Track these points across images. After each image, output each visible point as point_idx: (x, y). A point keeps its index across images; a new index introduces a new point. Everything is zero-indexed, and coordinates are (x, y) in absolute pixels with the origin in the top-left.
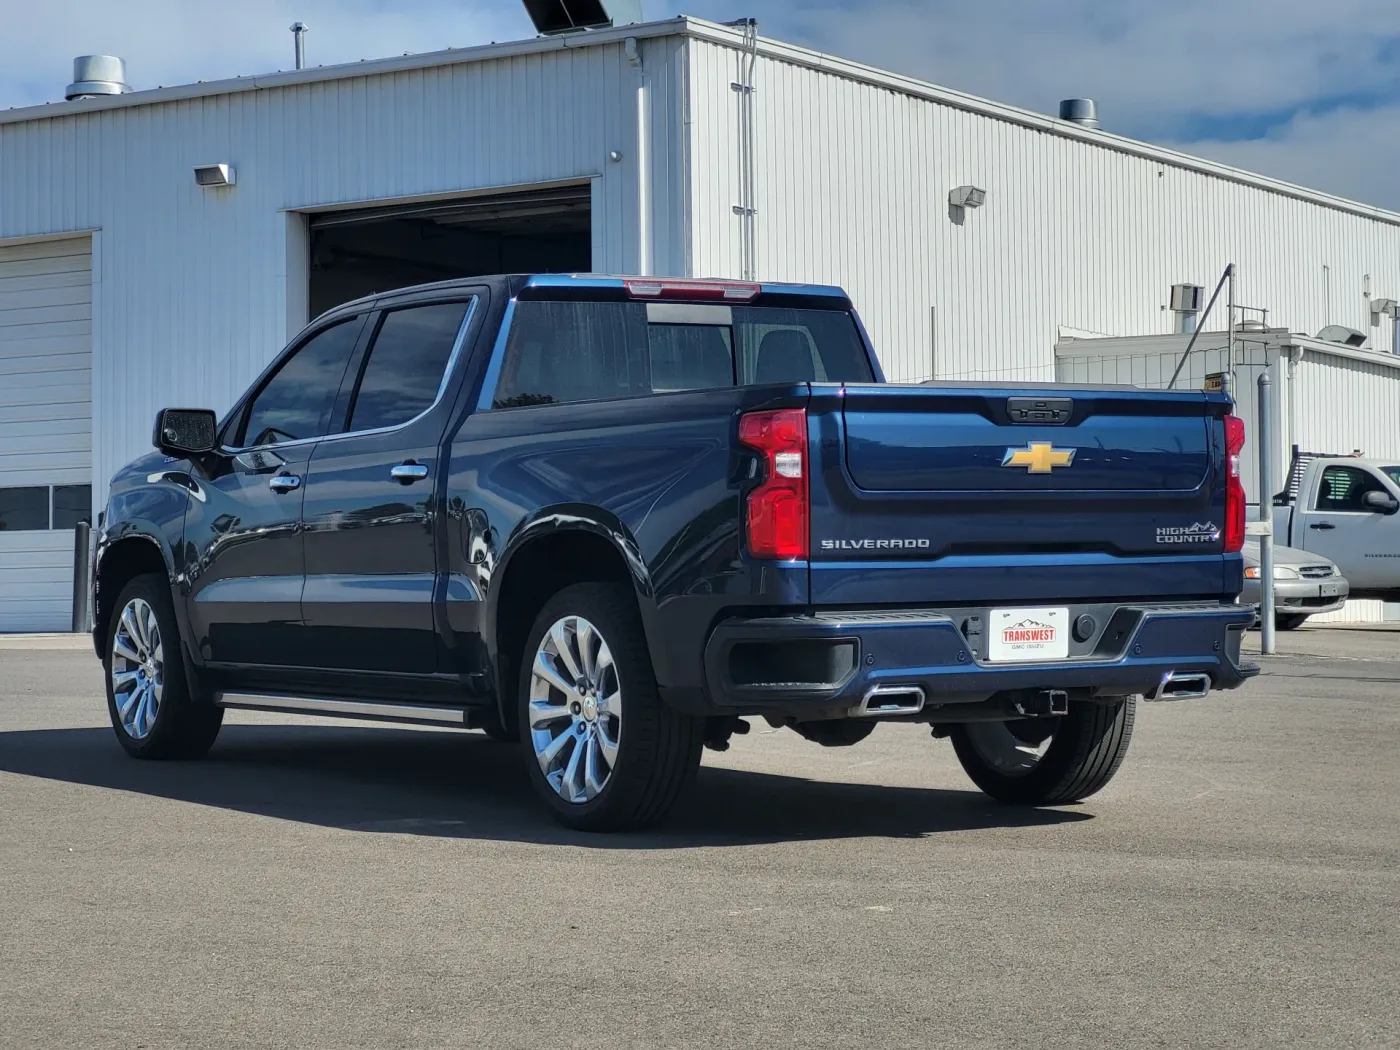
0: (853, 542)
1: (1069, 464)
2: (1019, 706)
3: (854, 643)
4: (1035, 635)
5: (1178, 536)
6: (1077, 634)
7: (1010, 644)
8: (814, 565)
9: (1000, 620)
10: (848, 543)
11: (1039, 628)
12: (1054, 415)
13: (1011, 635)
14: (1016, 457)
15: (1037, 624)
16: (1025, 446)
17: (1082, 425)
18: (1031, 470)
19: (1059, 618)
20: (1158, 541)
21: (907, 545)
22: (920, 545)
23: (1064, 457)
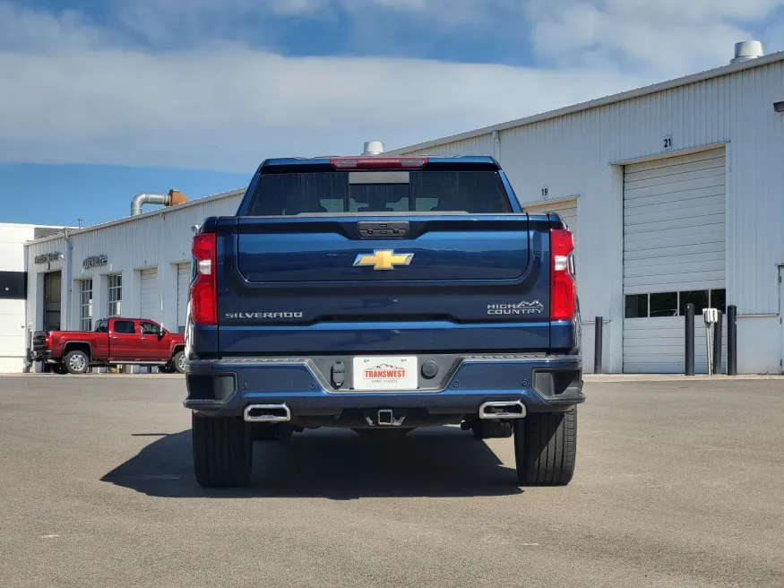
0: (247, 314)
1: (408, 263)
2: (368, 419)
3: (233, 376)
4: (390, 374)
5: (507, 310)
6: (425, 374)
7: (370, 380)
8: (221, 328)
9: (361, 364)
10: (244, 315)
11: (391, 369)
12: (394, 232)
13: (370, 374)
14: (363, 260)
15: (391, 367)
16: (370, 252)
17: (420, 238)
18: (376, 267)
19: (410, 363)
20: (489, 312)
21: (285, 316)
22: (295, 316)
23: (403, 259)
